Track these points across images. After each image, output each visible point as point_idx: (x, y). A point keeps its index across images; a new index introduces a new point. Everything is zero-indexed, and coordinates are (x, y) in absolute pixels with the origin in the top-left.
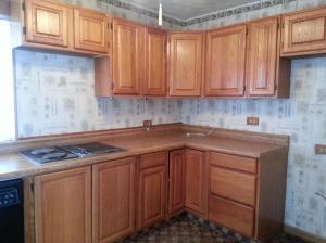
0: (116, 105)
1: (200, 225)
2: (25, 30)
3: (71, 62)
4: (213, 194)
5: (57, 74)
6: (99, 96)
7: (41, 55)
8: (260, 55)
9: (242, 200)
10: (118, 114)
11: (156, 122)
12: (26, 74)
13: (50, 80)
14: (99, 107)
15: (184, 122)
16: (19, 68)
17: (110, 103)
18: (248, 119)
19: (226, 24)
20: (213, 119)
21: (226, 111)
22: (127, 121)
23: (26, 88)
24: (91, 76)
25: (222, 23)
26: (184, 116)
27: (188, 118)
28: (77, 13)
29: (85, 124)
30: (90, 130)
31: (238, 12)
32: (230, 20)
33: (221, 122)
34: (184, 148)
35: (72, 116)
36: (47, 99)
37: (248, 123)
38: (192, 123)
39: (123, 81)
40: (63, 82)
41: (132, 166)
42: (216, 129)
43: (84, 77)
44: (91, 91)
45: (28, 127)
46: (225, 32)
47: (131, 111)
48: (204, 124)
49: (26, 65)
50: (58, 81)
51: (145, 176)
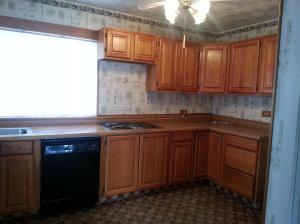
0: (160, 97)
1: (217, 190)
2: (106, 50)
3: (132, 68)
4: (227, 166)
5: (123, 76)
6: (148, 91)
7: (114, 64)
8: (269, 63)
9: (247, 171)
10: (161, 104)
11: (190, 111)
12: (105, 75)
13: (118, 80)
14: (149, 98)
15: (214, 112)
16: (101, 72)
17: (156, 96)
18: (263, 112)
19: (249, 38)
20: (236, 112)
21: (246, 105)
22: (168, 109)
23: (104, 85)
24: (144, 77)
25: (247, 36)
26: (214, 108)
27: (217, 110)
28: (137, 36)
29: (138, 109)
30: (141, 113)
31: (259, 27)
32: (253, 34)
33: (243, 114)
34: (208, 131)
35: (130, 104)
36: (116, 92)
37: (263, 115)
38: (220, 114)
39: (165, 80)
40: (126, 81)
41: (166, 138)
42: (238, 119)
43: (140, 77)
44: (144, 87)
45: (104, 109)
46: (243, 44)
47: (172, 102)
48: (229, 115)
49: (105, 70)
50: (123, 80)
51: (175, 147)
